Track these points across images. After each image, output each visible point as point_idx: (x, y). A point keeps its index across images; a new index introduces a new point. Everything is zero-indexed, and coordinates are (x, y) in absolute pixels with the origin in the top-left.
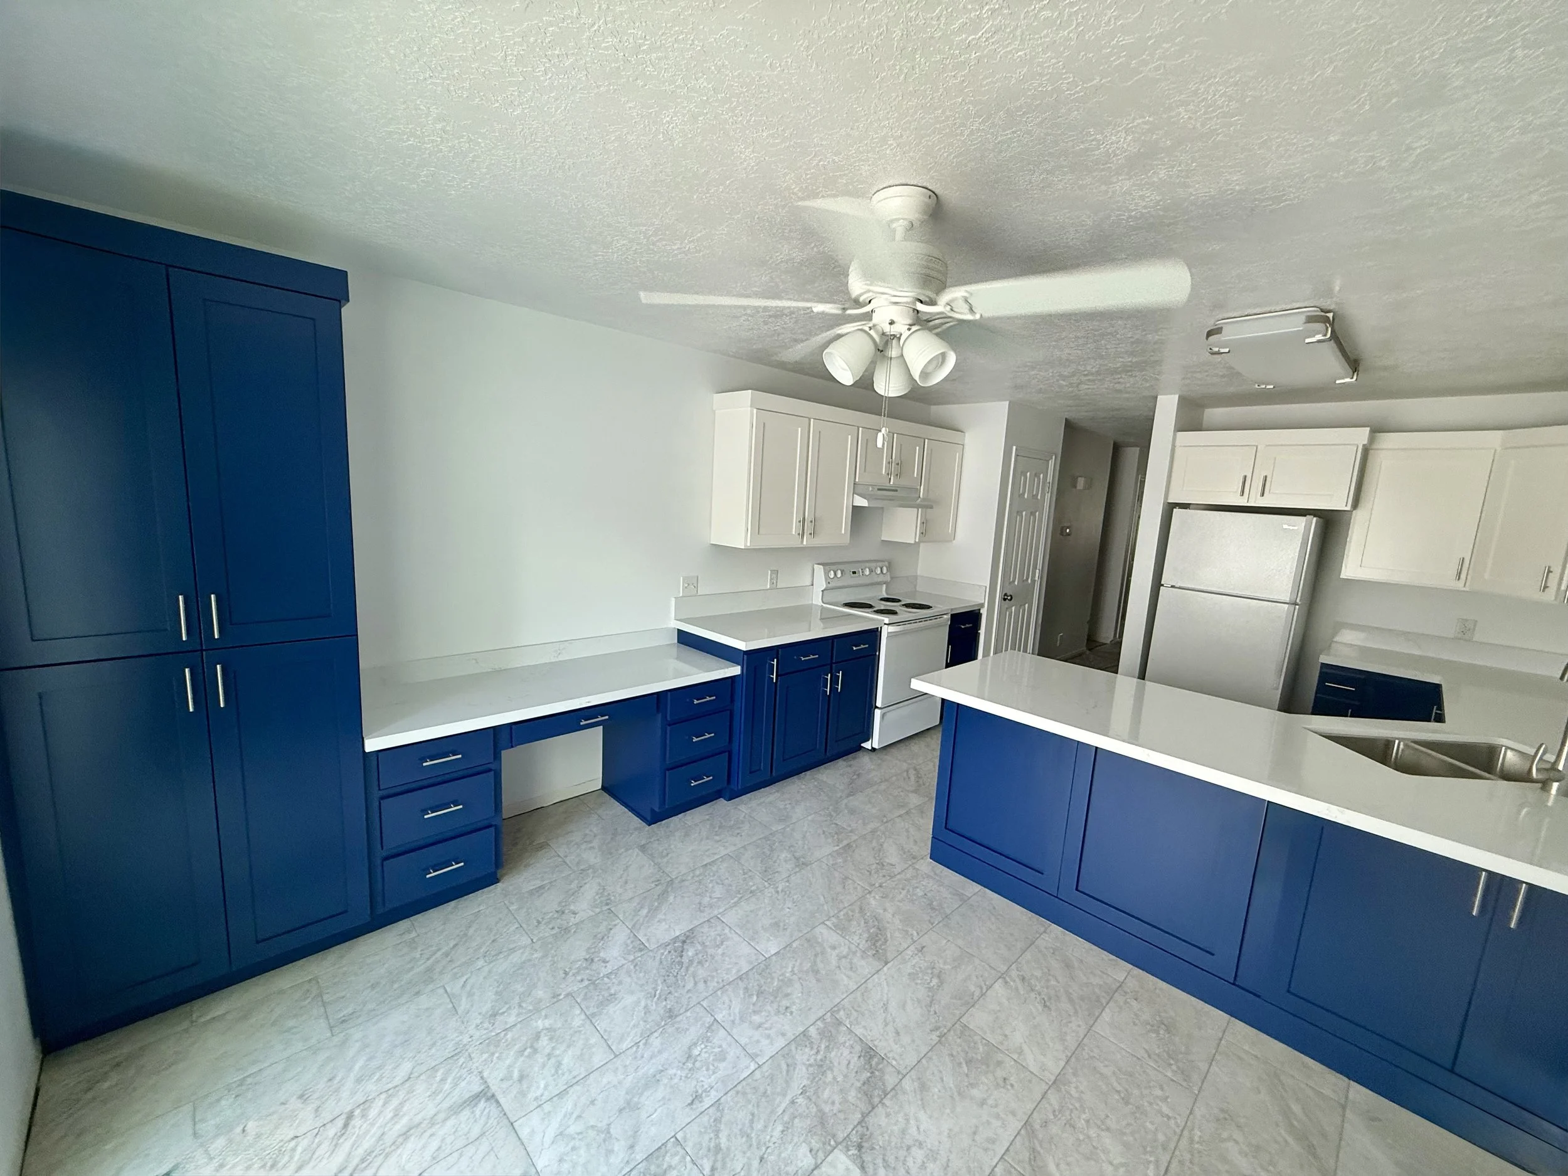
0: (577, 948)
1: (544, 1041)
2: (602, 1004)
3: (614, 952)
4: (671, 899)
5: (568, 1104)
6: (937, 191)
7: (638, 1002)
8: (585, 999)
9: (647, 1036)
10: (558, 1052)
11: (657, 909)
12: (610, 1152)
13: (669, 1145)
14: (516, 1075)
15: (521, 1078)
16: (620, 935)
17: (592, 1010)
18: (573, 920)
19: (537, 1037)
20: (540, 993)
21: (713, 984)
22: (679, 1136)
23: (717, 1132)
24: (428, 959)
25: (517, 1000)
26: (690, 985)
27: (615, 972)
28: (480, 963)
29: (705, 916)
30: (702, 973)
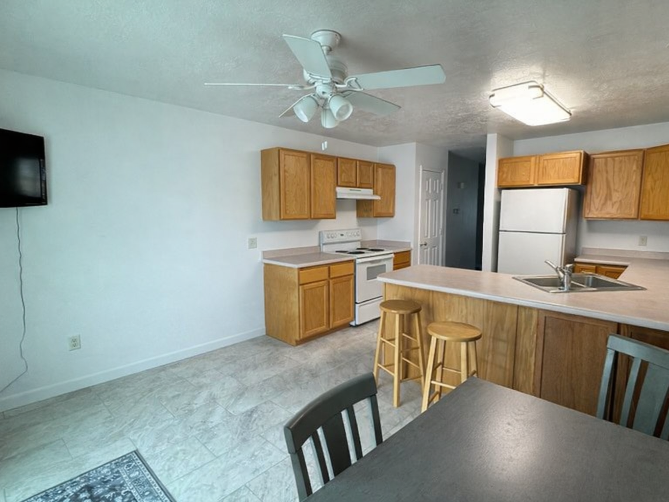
0: (197, 418)
1: (180, 455)
2: (210, 438)
3: (216, 419)
4: (246, 395)
5: (192, 477)
6: (340, 33)
7: (228, 437)
8: (201, 438)
9: (232, 450)
10: (187, 458)
11: (239, 399)
12: (213, 493)
13: (242, 488)
14: (166, 468)
15: (169, 470)
16: (220, 411)
17: (205, 441)
18: (195, 407)
19: (177, 453)
20: (178, 436)
21: (266, 427)
22: (247, 485)
23: (266, 482)
24: (121, 427)
25: (166, 440)
26: (255, 428)
27: (216, 426)
28: (148, 427)
29: (263, 401)
30: (260, 423)
